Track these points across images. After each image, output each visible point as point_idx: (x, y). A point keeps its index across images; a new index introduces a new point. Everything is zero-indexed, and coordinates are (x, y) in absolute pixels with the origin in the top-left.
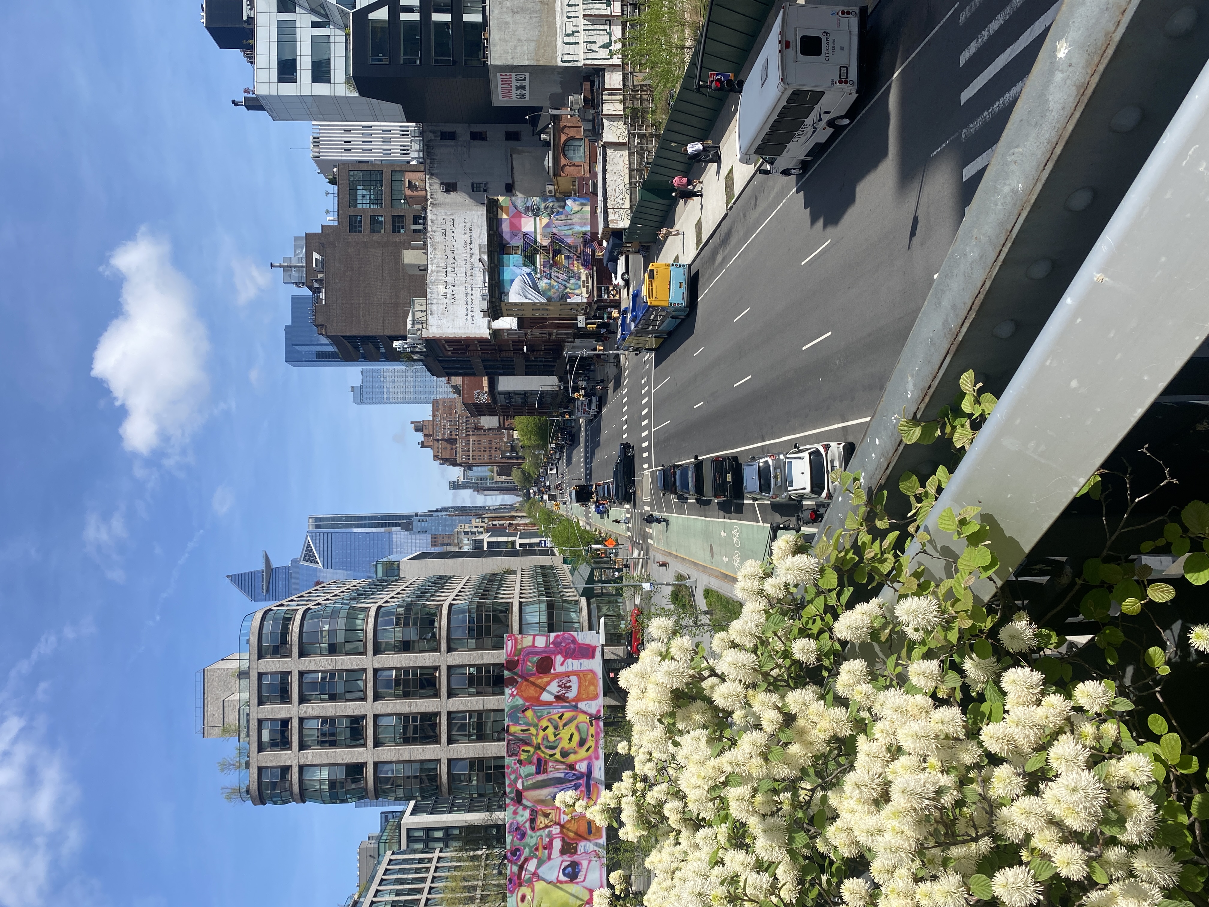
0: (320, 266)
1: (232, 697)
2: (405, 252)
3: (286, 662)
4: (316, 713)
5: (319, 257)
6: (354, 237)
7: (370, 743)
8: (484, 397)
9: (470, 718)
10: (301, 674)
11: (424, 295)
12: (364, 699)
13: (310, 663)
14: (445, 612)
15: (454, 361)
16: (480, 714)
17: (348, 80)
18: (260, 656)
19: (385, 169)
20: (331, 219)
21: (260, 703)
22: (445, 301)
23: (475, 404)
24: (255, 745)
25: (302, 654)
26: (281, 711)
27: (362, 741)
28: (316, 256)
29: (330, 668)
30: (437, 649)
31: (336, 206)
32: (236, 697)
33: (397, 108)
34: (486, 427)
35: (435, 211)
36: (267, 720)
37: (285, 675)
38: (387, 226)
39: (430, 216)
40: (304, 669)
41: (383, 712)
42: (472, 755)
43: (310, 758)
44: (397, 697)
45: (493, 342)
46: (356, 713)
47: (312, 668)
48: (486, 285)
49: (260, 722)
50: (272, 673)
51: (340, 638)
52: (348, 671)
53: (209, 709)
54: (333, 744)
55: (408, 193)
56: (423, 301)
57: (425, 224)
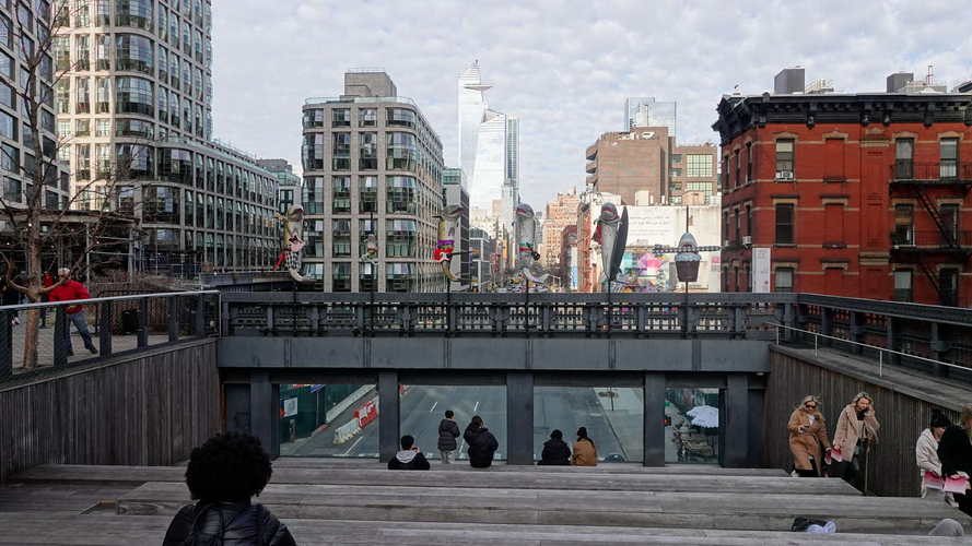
0: (645, 137)
2: (647, 192)
3: (383, 124)
4: (353, 142)
5: (651, 136)
7: (335, 173)
10: (376, 132)
11: (622, 203)
12: (360, 170)
13: (382, 137)
14: (410, 217)
16: (349, 238)
18: (387, 109)
19: (714, 178)
20: (679, 142)
21: (360, 109)
24: (336, 107)
25: (387, 133)
26: (355, 121)
27: (336, 168)
29: (379, 149)
30: (387, 212)
31: (688, 145)
35: (674, 214)
36: (350, 113)
37: (375, 124)
38: (674, 179)
39: (672, 209)
40: (379, 134)
41: (352, 180)
42: (325, 233)
43: (328, 138)
44: (360, 189)
46: (352, 165)
47: (379, 139)
49: (349, 109)
52: (376, 160)
54: (335, 152)
57: (665, 205)
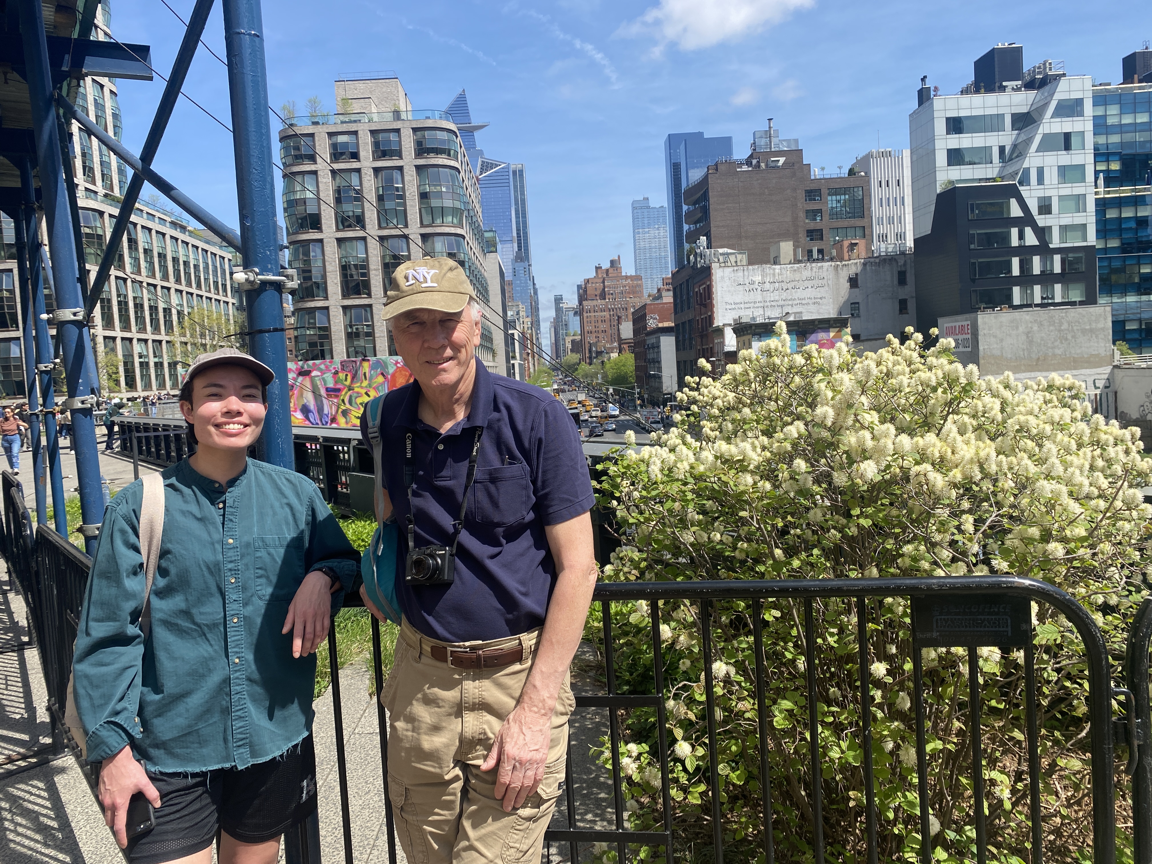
0: (773, 165)
1: (373, 106)
2: (791, 243)
3: (410, 154)
4: (365, 184)
5: (780, 163)
6: (801, 195)
7: (340, 235)
8: (652, 323)
9: (367, 326)
10: (400, 169)
11: (750, 263)
12: (380, 227)
13: (410, 175)
15: (688, 294)
16: (371, 334)
17: (951, 182)
18: (415, 130)
19: (866, 220)
20: (816, 173)
21: (372, 132)
22: (747, 282)
23: (645, 315)
24: (334, 130)
25: (418, 168)
26: (366, 151)
27: (341, 227)
28: (782, 160)
29: (407, 194)
31: (828, 177)
32: (374, 110)
33: (927, 229)
34: (621, 327)
35: (831, 269)
36: (357, 139)
37: (399, 154)
38: (812, 225)
39: (826, 265)
40: (405, 171)
41: (369, 245)
42: (333, 329)
43: (324, 180)
44: (383, 257)
45: (710, 330)
46: (367, 221)
47: (406, 178)
48: (767, 321)
49: (355, 133)
50: (400, 142)
51: (435, 203)
52: (405, 211)
53: (360, 85)
54: (338, 200)
55: (846, 243)
56: (745, 262)
57: (818, 260)
